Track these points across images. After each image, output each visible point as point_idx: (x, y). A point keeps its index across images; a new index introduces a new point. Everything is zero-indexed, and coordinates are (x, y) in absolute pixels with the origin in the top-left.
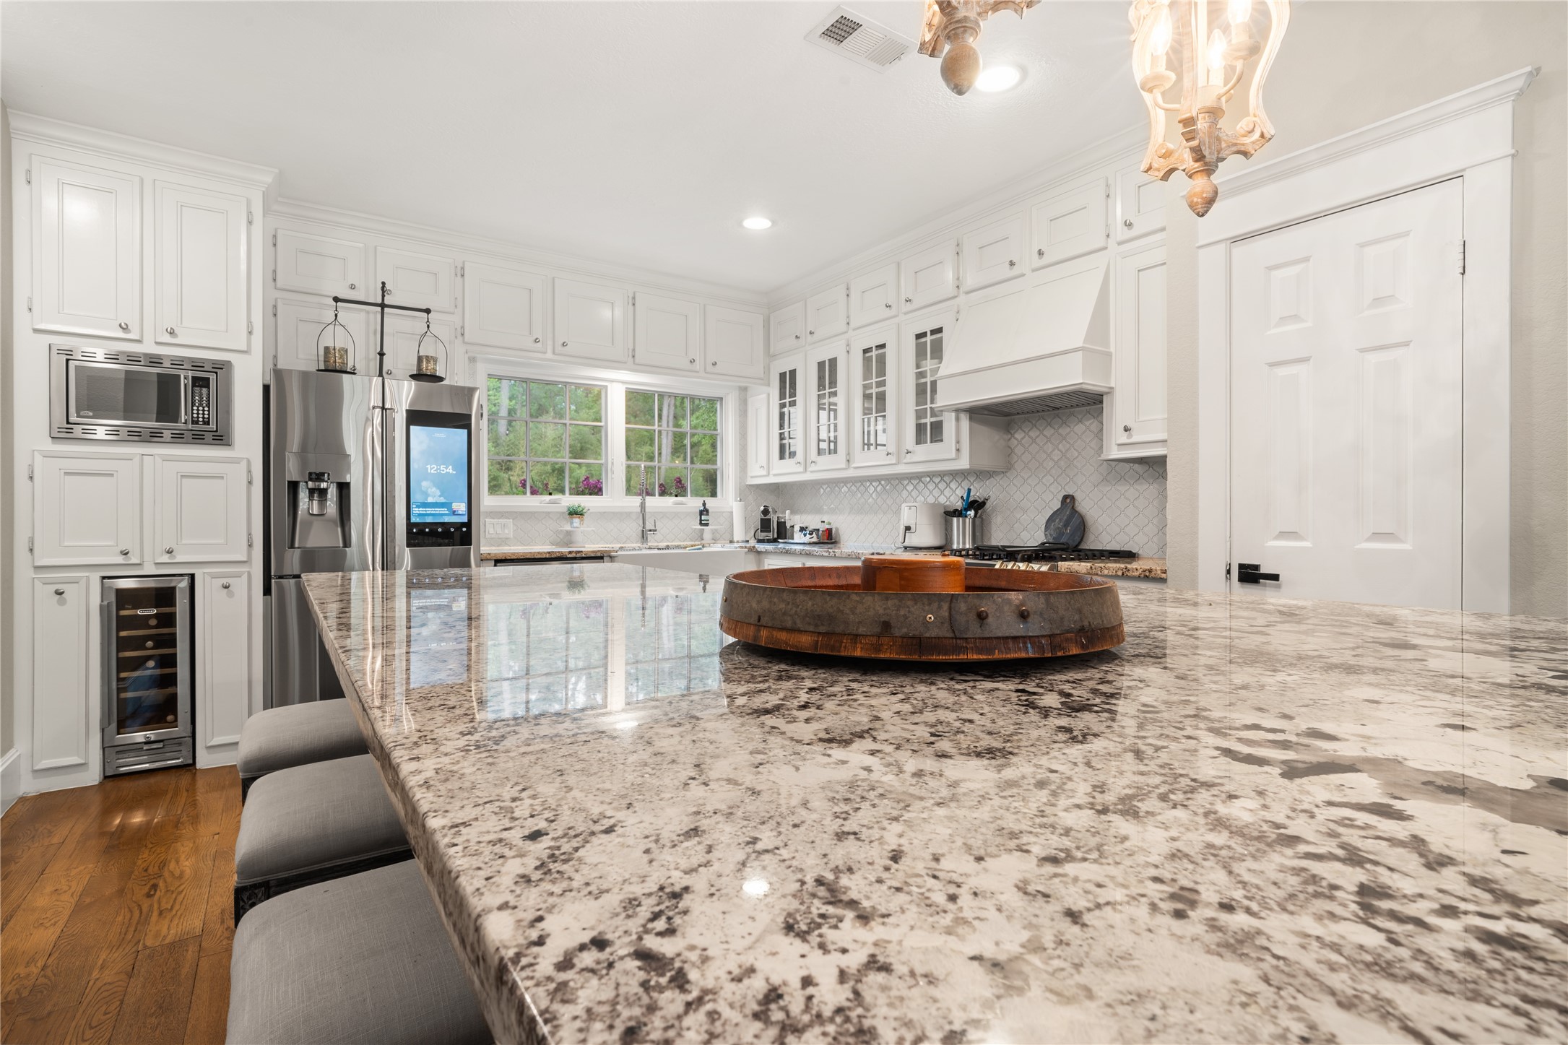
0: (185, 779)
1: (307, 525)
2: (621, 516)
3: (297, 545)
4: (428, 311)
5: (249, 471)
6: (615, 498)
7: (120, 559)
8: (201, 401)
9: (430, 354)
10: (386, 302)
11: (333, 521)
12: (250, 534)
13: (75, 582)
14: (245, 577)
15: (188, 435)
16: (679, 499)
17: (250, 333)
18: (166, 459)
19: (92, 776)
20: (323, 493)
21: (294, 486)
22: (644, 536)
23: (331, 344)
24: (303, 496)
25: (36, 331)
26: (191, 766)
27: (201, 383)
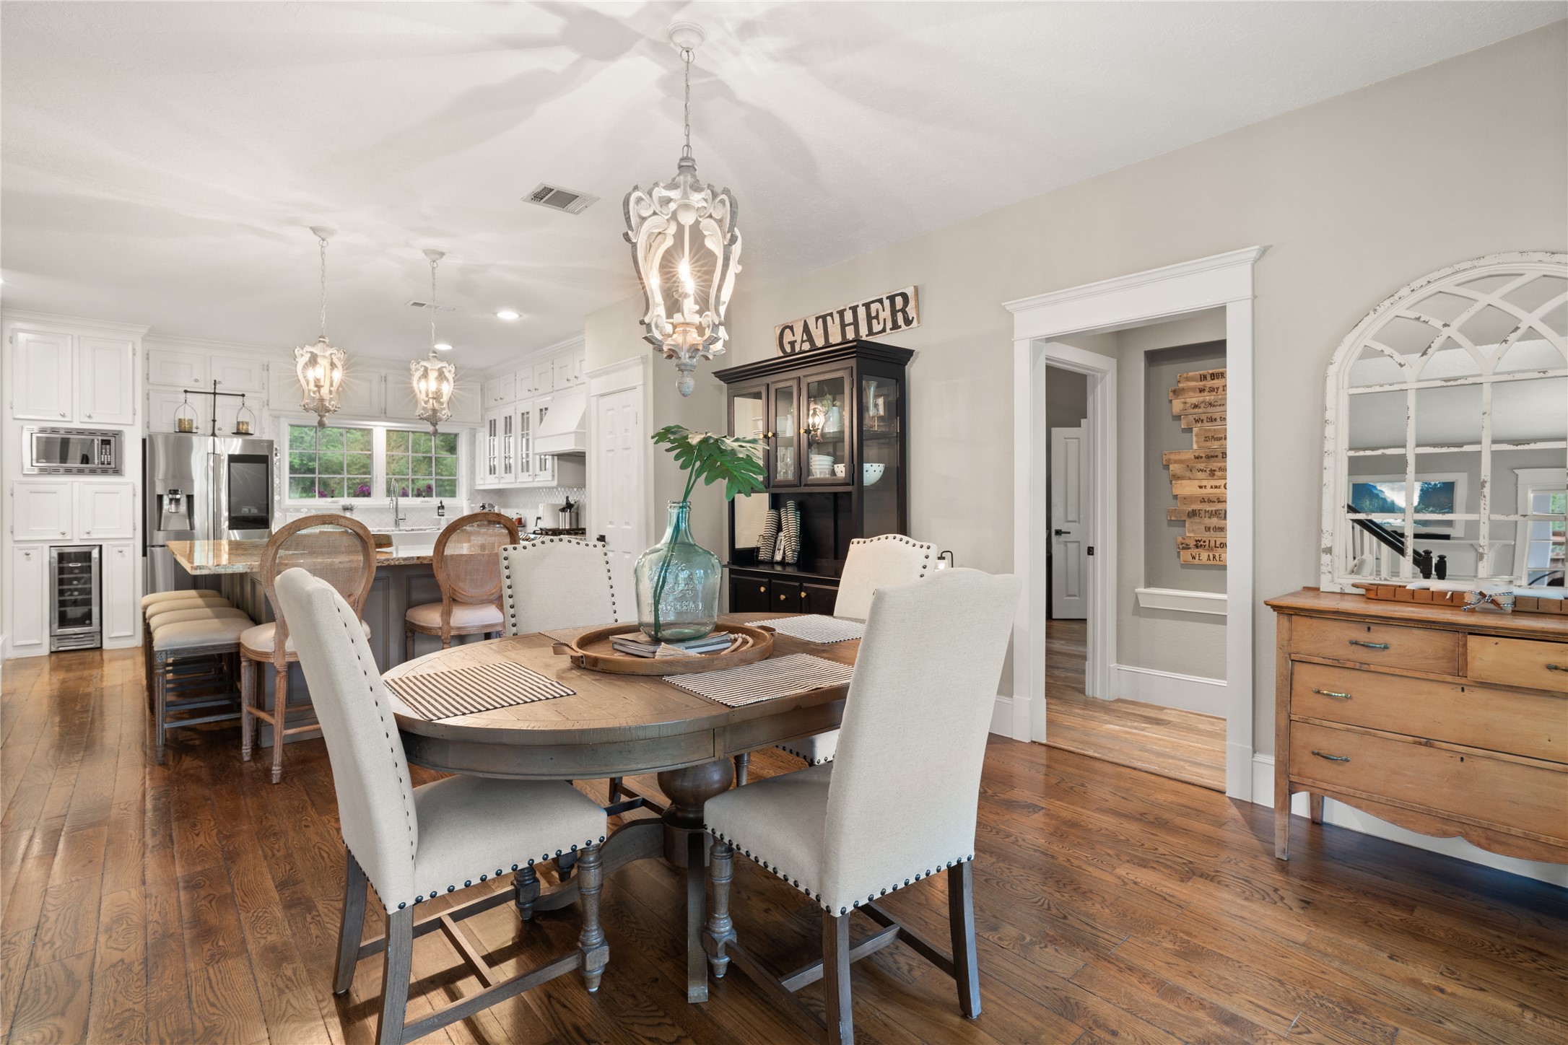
0: (97, 653)
1: (168, 518)
2: (381, 510)
3: (162, 529)
4: (243, 395)
5: (134, 489)
6: (379, 498)
7: (61, 537)
8: (106, 452)
9: (244, 420)
10: (217, 391)
11: (184, 516)
12: (134, 523)
13: (35, 548)
14: (132, 546)
15: (99, 471)
16: (427, 499)
17: (134, 414)
18: (86, 483)
19: (45, 651)
20: (178, 501)
21: (160, 497)
22: (397, 523)
23: (182, 417)
24: (166, 500)
25: (15, 419)
26: (100, 648)
27: (106, 442)
